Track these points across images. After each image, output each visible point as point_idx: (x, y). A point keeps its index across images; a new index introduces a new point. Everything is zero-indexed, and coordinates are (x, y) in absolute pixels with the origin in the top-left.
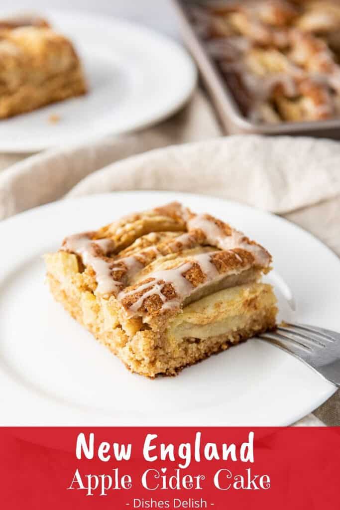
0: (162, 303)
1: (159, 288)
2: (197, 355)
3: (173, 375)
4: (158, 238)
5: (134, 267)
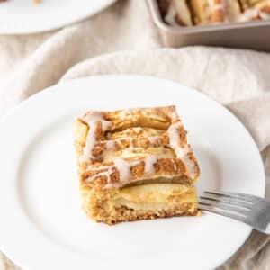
0: (106, 183)
2: (130, 217)
3: (110, 224)
4: (141, 132)
5: (111, 149)
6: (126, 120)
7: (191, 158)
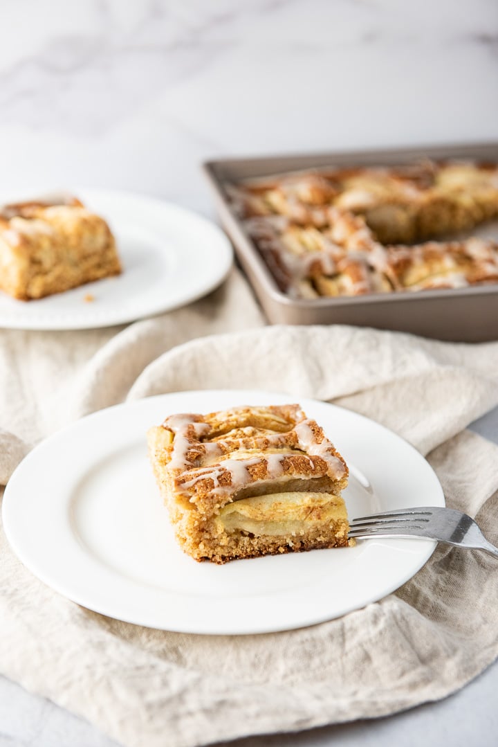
0: (214, 488)
1: (218, 473)
2: (248, 550)
3: (219, 563)
4: (253, 433)
5: (212, 453)
6: (228, 421)
7: (333, 455)
